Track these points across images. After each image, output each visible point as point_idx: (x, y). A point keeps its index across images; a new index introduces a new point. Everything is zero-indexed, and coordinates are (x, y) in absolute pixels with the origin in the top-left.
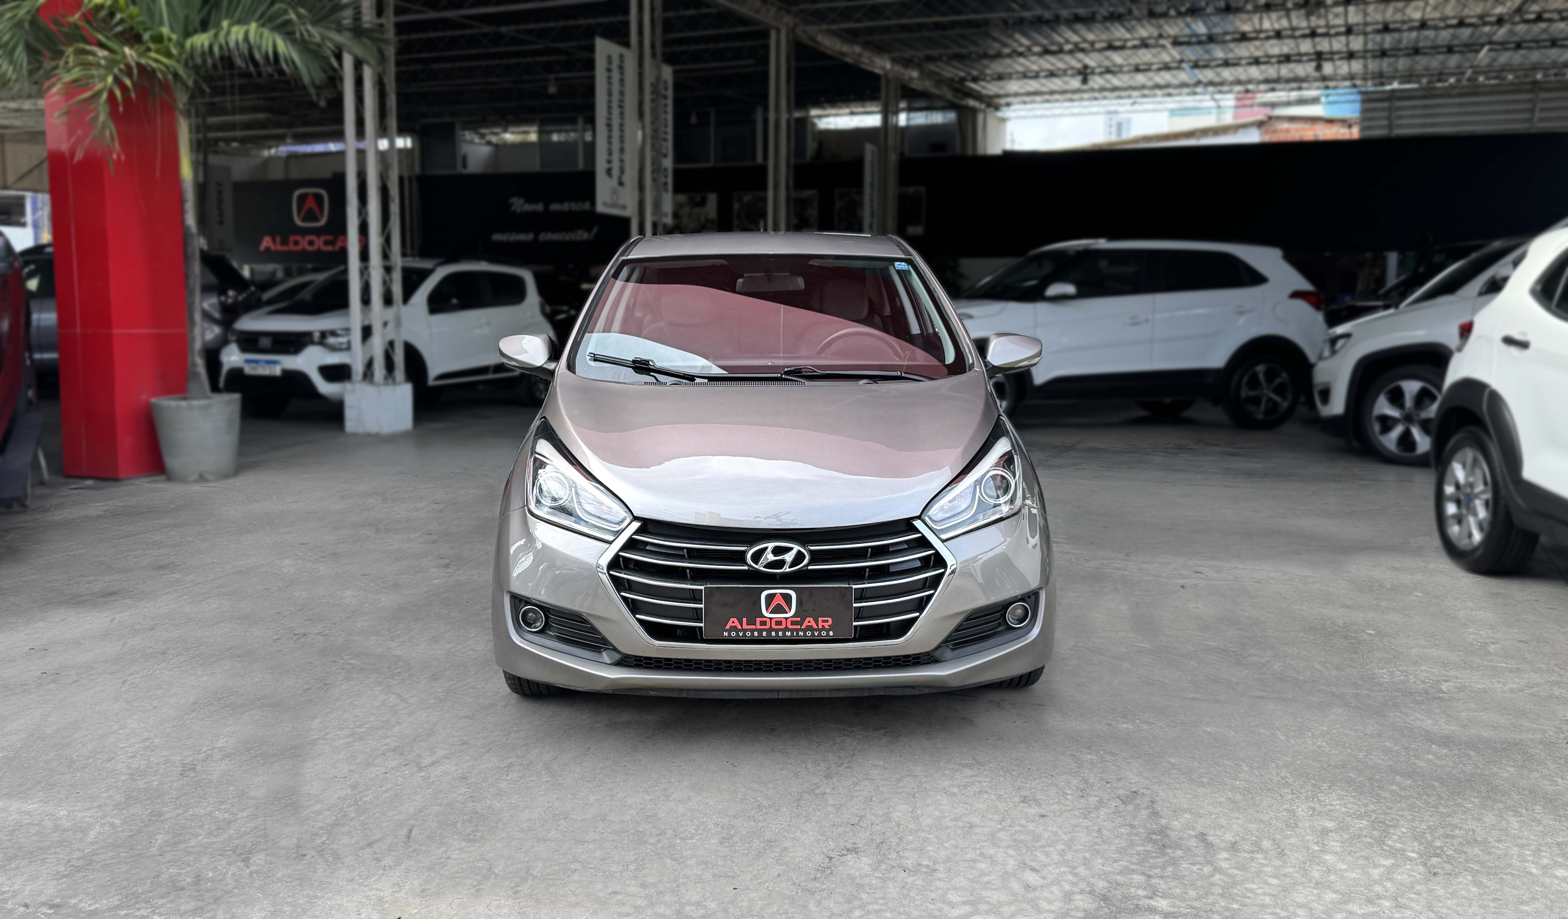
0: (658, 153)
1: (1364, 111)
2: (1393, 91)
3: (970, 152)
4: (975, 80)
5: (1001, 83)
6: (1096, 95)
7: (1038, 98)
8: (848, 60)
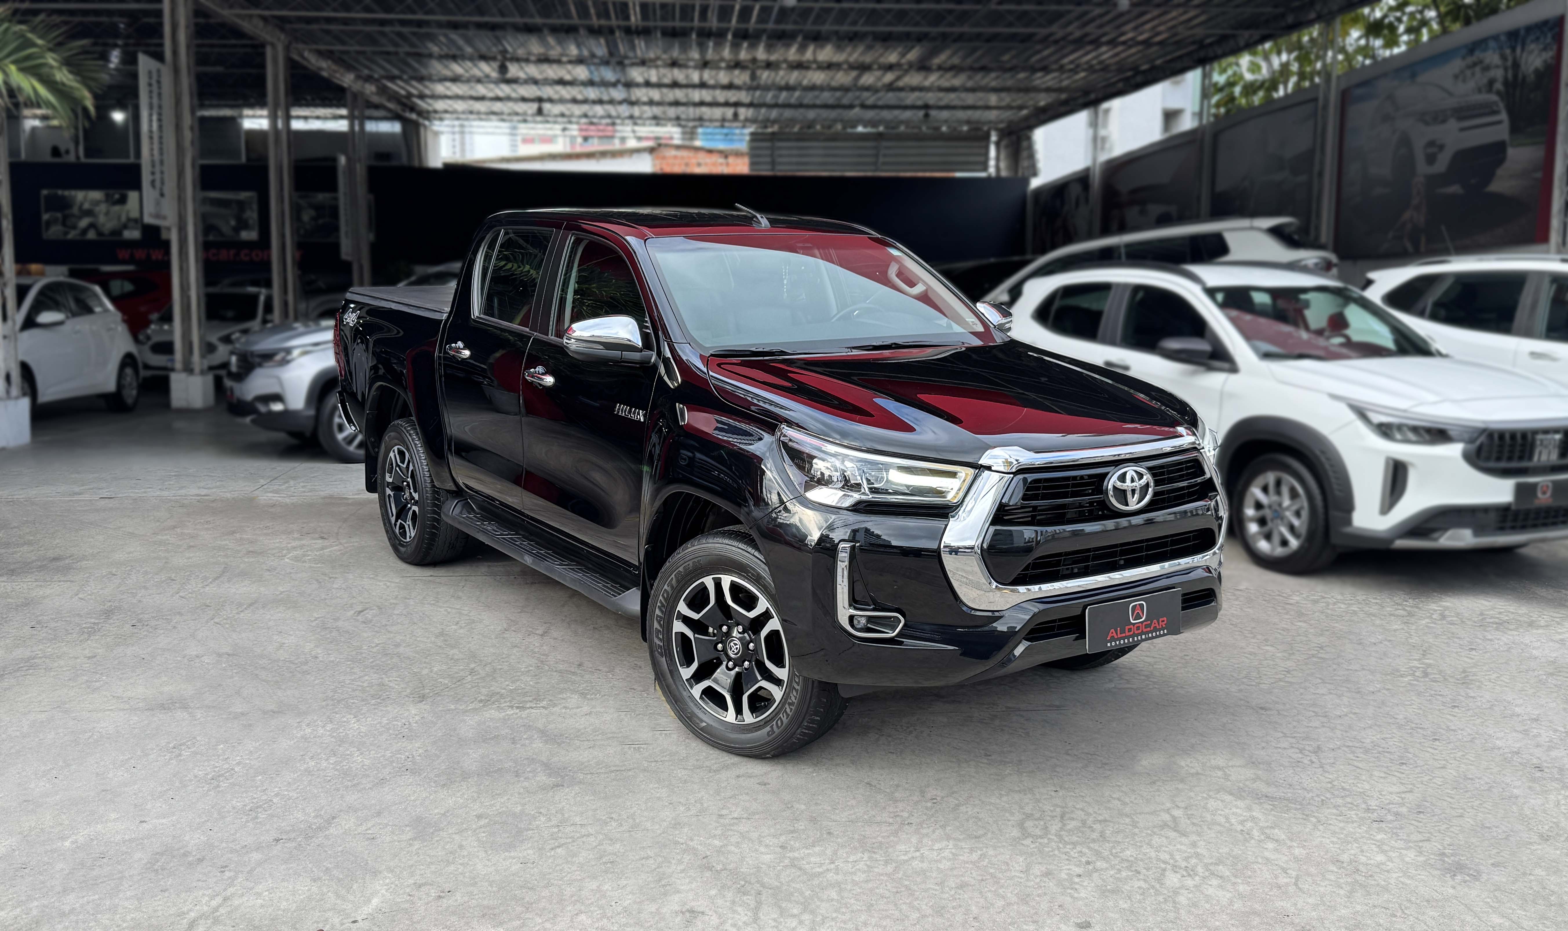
1: (752, 148)
2: (773, 134)
3: (416, 164)
4: (422, 97)
8: (325, 74)
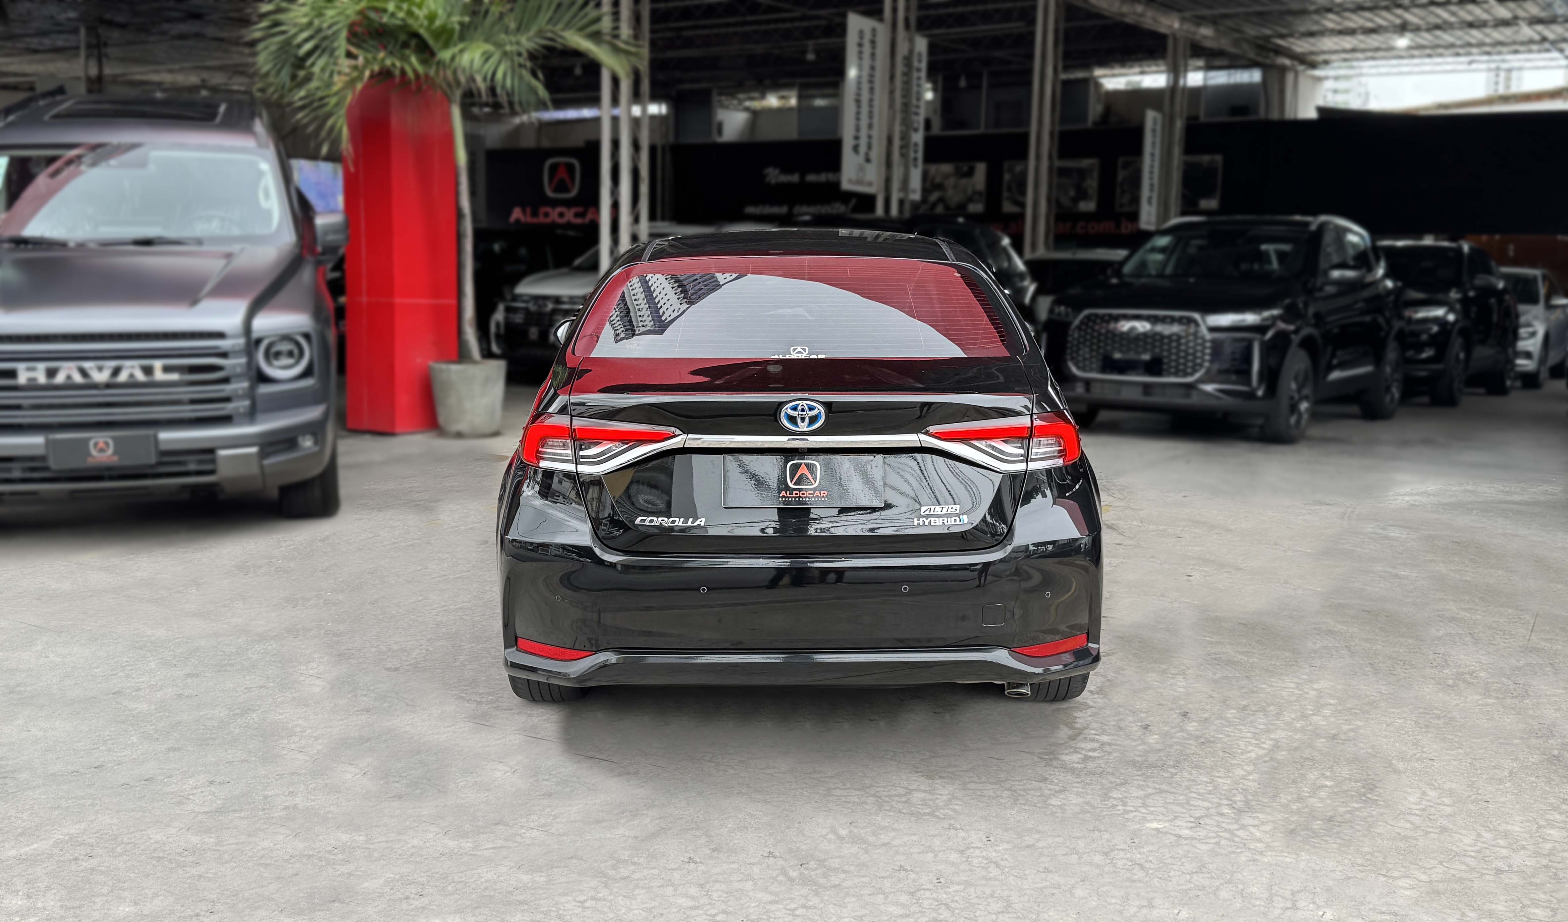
0: (908, 127)
3: (1275, 115)
4: (1282, 36)
5: (1312, 40)
6: (1428, 51)
7: (1359, 55)
8: (1129, 20)
